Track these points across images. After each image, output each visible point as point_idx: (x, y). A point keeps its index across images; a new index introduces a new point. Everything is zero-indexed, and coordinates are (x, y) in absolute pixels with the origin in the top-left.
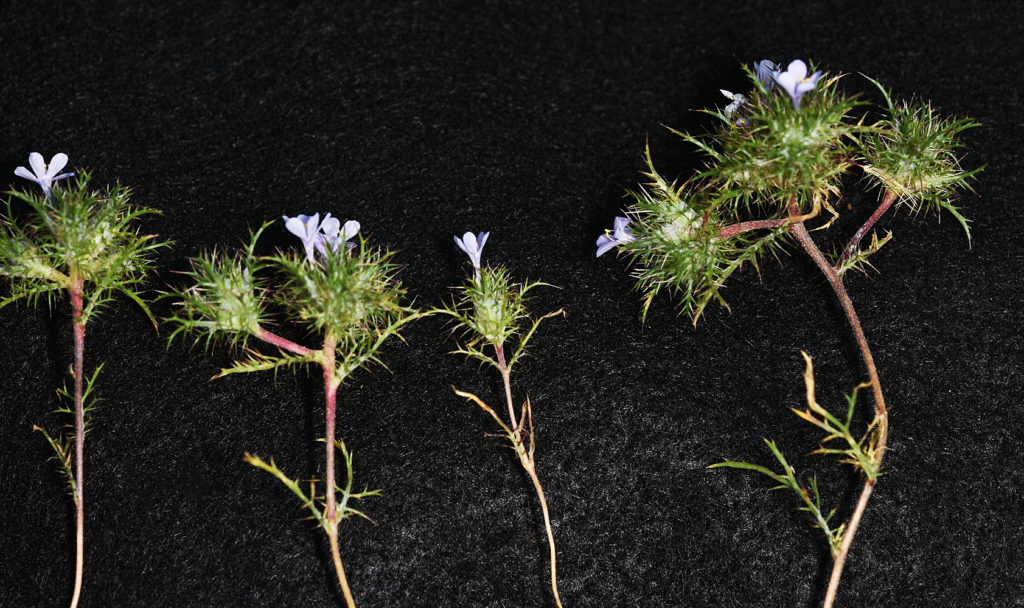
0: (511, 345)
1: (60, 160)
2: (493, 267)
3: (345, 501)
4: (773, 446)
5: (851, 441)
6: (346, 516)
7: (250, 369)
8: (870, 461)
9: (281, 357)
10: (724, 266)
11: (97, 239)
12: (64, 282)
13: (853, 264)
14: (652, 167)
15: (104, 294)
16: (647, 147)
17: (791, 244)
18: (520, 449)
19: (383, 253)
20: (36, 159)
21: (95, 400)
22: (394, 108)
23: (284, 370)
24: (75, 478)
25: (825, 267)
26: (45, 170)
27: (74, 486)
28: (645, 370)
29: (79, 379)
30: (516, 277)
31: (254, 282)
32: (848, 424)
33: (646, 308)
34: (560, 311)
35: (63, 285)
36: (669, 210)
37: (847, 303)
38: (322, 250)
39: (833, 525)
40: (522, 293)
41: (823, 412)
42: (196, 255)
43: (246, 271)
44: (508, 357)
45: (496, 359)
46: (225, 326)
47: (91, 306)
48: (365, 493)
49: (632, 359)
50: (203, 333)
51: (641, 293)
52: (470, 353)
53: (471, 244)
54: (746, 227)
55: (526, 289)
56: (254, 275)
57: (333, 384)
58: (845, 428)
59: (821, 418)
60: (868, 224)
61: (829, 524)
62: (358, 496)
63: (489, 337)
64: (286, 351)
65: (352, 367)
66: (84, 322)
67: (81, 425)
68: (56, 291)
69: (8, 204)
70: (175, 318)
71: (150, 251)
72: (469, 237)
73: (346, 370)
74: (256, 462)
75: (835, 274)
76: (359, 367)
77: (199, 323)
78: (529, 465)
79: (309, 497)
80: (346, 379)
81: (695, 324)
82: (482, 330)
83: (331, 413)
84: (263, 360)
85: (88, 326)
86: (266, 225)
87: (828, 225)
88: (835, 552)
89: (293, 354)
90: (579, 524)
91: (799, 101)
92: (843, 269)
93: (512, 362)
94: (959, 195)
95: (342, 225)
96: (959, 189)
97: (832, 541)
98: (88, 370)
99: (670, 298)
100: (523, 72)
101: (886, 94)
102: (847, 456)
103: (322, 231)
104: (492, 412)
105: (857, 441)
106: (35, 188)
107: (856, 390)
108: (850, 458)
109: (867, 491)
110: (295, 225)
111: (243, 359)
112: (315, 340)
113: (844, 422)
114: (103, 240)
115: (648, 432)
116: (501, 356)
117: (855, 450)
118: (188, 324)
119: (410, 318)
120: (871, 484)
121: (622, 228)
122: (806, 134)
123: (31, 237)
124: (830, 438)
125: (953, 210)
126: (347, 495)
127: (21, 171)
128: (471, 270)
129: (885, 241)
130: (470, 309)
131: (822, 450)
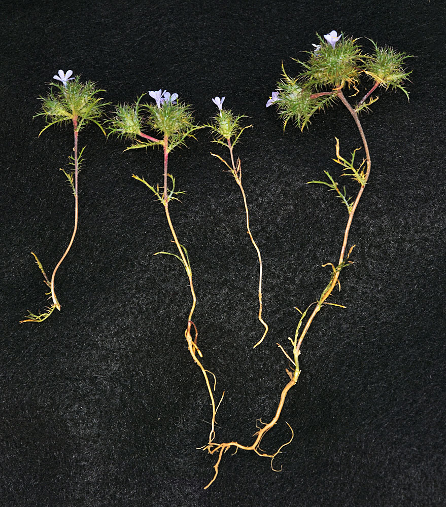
0: (233, 138)
1: (70, 72)
2: (227, 110)
3: (171, 195)
4: (327, 174)
5: (354, 170)
6: (171, 200)
7: (137, 147)
8: (362, 179)
9: (148, 142)
10: (312, 109)
11: (83, 101)
12: (70, 117)
13: (362, 108)
14: (284, 73)
15: (85, 120)
16: (282, 65)
17: (338, 100)
18: (236, 176)
19: (186, 105)
20: (61, 72)
21: (82, 160)
22: (196, 55)
23: (149, 147)
24: (75, 188)
25: (350, 109)
26: (64, 76)
27: (74, 191)
28: (285, 149)
29: (76, 152)
30: (235, 114)
31: (139, 116)
32: (352, 164)
33: (285, 126)
34: (251, 126)
35: (71, 118)
36: (291, 88)
37: (358, 122)
38: (163, 103)
39: (349, 203)
40: (237, 119)
41: (343, 159)
42: (117, 105)
43: (136, 112)
44: (232, 143)
45: (228, 144)
46: (128, 131)
47: (80, 125)
48: (179, 192)
49: (280, 145)
50: (120, 134)
51: (282, 120)
52: (218, 142)
53: (218, 101)
54: (321, 94)
55: (239, 118)
56: (139, 113)
57: (167, 151)
58: (351, 165)
59: (343, 162)
60: (368, 94)
61: (348, 202)
62: (176, 193)
63: (225, 135)
64: (150, 141)
65: (174, 146)
66: (78, 131)
67: (77, 169)
68: (68, 120)
69: (51, 89)
70: (109, 128)
71: (103, 106)
72: (217, 99)
73: (172, 147)
74: (137, 178)
75: (355, 112)
76: (176, 146)
77: (118, 130)
78: (239, 182)
79: (157, 192)
80: (172, 150)
81: (302, 131)
82: (222, 133)
83: (166, 162)
84: (142, 144)
85: (79, 133)
86: (143, 95)
87: (355, 95)
88: (350, 212)
89: (152, 142)
90: (259, 206)
91: (335, 45)
92: (357, 110)
93: (233, 145)
94: (405, 83)
95: (171, 95)
96: (403, 80)
97: (348, 208)
98: (79, 149)
99: (292, 121)
100: (247, 41)
101: (375, 45)
102: (353, 177)
103: (163, 97)
104: (225, 162)
105: (357, 171)
106: (61, 83)
107: (354, 151)
108: (355, 177)
109: (362, 190)
110: (152, 94)
111: (135, 143)
112: (160, 136)
113: (351, 163)
114: (85, 101)
115: (285, 172)
116: (229, 142)
117: (356, 174)
118: (114, 130)
119: (195, 129)
120: (363, 187)
121: (276, 96)
122: (338, 58)
123: (59, 100)
124: (346, 169)
125: (402, 88)
126: (172, 193)
127: (56, 77)
128: (218, 111)
129: (376, 100)
130: (218, 126)
131: (345, 175)
